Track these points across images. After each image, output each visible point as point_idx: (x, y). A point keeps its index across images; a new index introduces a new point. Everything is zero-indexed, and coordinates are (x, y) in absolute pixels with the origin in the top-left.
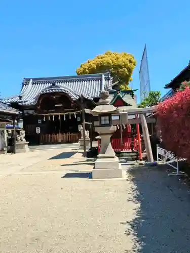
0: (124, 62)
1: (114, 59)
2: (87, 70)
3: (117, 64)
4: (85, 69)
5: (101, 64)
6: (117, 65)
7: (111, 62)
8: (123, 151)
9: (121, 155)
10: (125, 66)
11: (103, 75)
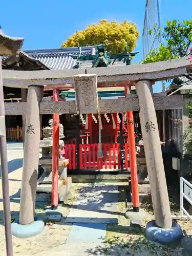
0: (122, 31)
1: (109, 28)
2: (72, 42)
3: (113, 33)
4: (71, 41)
5: (91, 33)
6: (113, 36)
7: (105, 30)
8: (103, 170)
9: (98, 177)
10: (124, 36)
11: (94, 49)
